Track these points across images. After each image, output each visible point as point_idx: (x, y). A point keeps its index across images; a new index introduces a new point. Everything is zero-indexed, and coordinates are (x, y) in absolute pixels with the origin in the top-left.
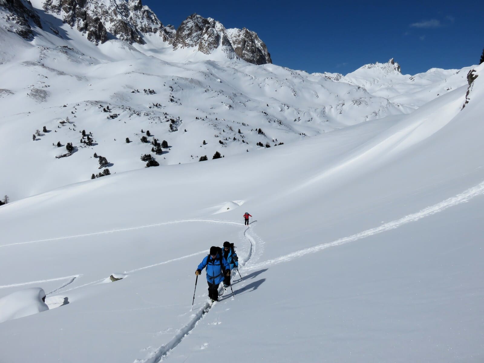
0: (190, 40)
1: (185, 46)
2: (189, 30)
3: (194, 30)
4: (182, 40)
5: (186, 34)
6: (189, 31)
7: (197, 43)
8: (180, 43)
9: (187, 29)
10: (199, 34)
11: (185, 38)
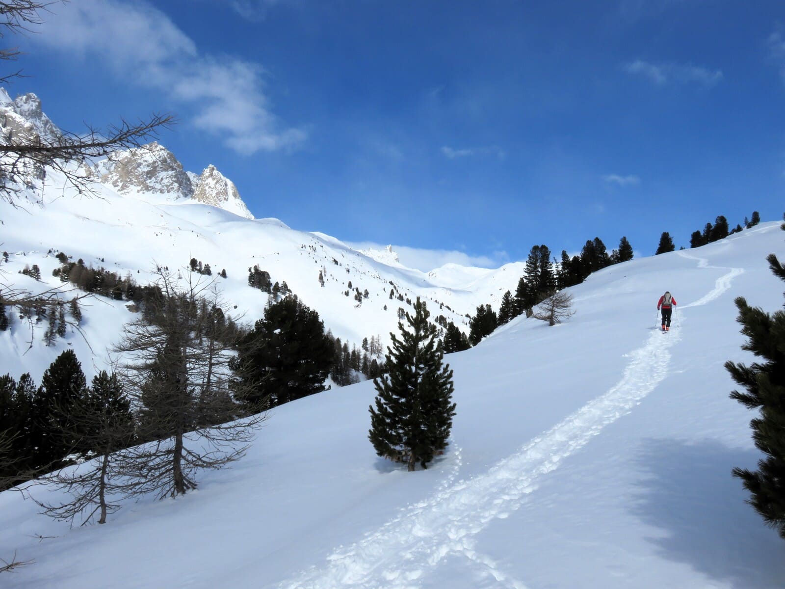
0: (155, 182)
1: (146, 190)
2: (148, 166)
3: (161, 168)
4: (136, 180)
5: (144, 172)
6: (150, 167)
7: (171, 188)
8: (132, 184)
9: (144, 163)
10: (172, 175)
11: (142, 177)
